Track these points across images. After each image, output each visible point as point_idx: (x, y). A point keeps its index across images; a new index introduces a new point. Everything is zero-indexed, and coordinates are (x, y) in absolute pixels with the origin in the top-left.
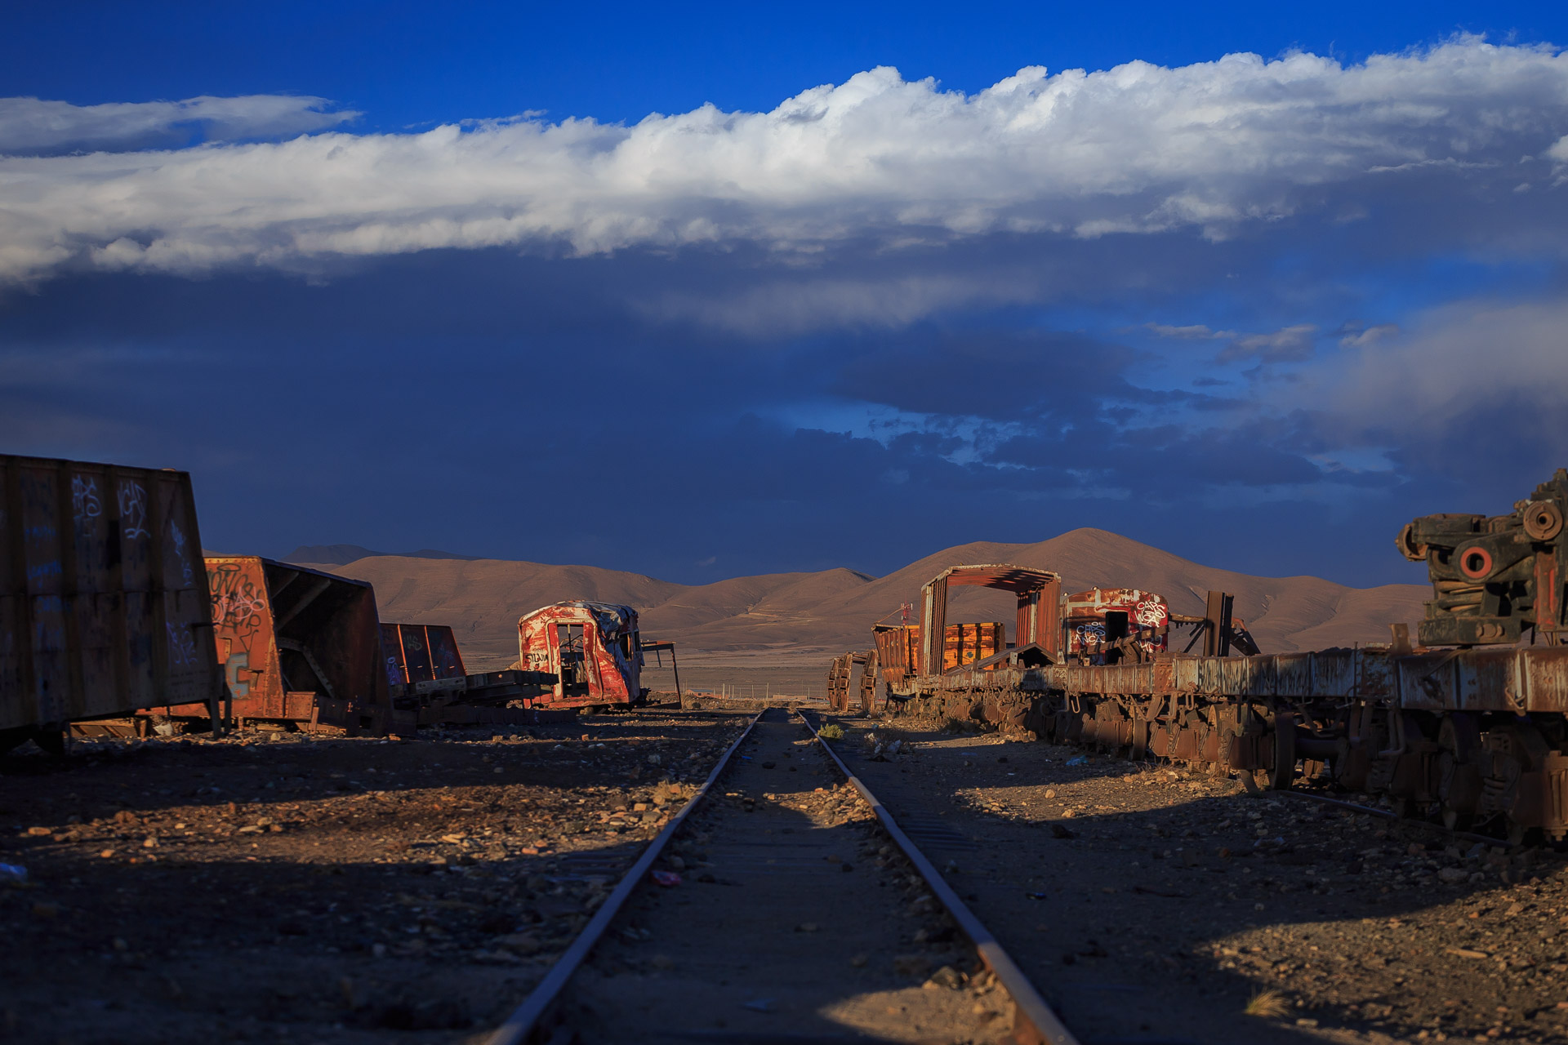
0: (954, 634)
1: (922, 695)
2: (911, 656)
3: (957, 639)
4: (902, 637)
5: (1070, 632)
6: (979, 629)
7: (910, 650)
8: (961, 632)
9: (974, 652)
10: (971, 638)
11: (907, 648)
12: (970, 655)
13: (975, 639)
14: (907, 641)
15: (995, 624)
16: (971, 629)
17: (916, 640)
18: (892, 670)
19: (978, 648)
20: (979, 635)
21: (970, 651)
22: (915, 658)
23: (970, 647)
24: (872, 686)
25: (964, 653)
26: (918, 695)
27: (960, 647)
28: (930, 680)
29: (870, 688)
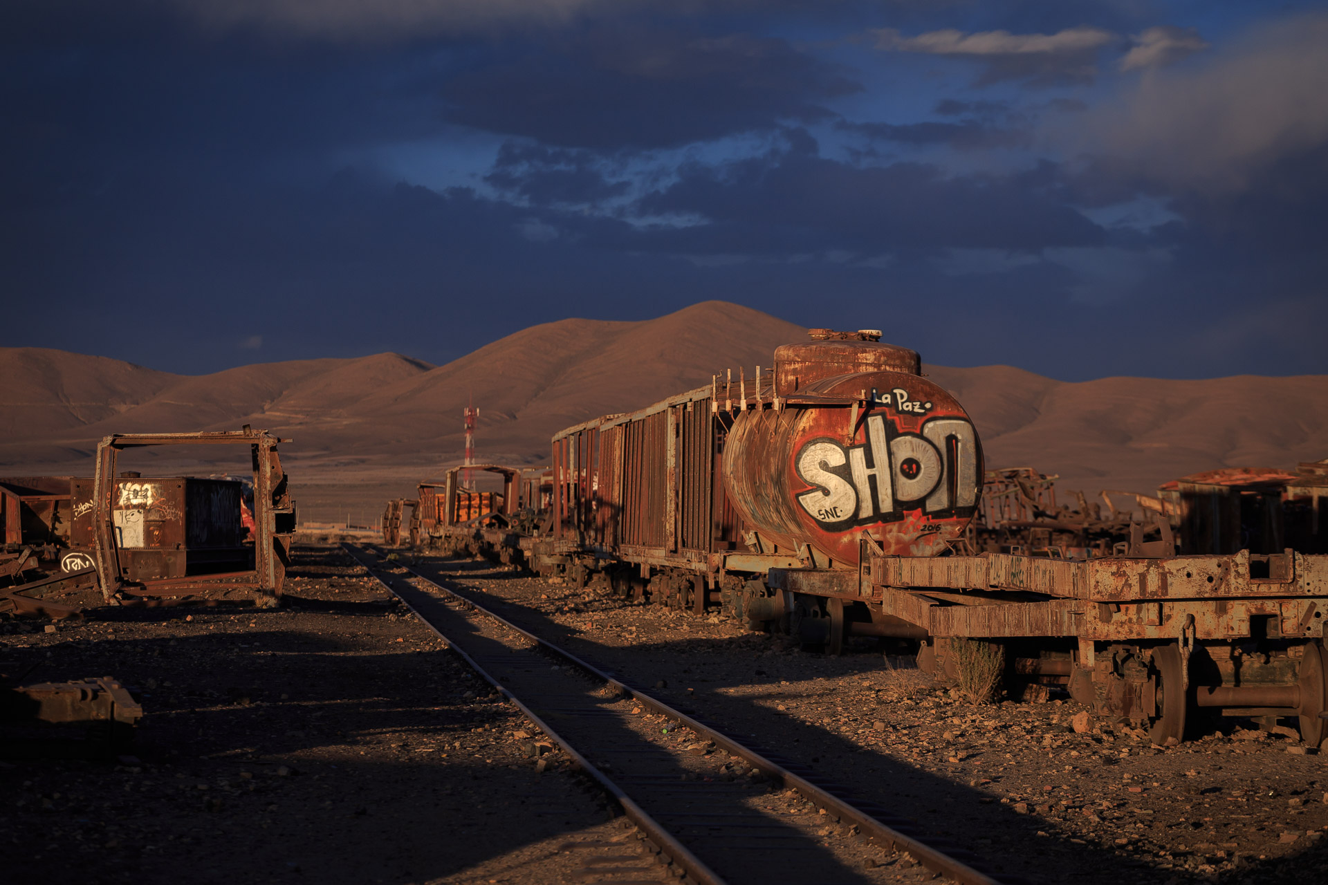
0: (465, 500)
1: (446, 536)
2: (439, 513)
3: (467, 503)
4: (434, 501)
5: (543, 494)
6: (481, 496)
7: (439, 510)
8: (470, 498)
9: (478, 510)
10: (476, 502)
11: (437, 508)
12: (475, 512)
13: (478, 502)
14: (437, 503)
15: (491, 494)
16: (476, 497)
17: (442, 503)
18: (428, 520)
19: (480, 508)
20: (481, 500)
21: (475, 509)
22: (442, 514)
23: (475, 507)
24: (418, 527)
25: (472, 511)
26: (443, 537)
27: (469, 507)
28: (449, 529)
29: (417, 529)
